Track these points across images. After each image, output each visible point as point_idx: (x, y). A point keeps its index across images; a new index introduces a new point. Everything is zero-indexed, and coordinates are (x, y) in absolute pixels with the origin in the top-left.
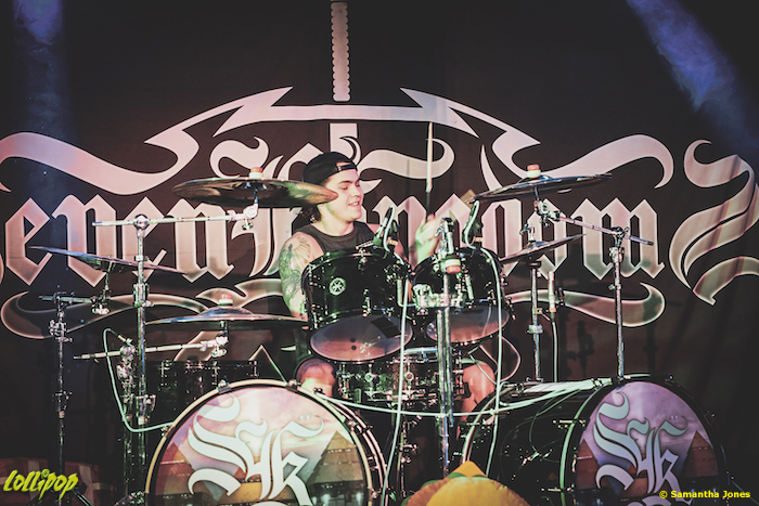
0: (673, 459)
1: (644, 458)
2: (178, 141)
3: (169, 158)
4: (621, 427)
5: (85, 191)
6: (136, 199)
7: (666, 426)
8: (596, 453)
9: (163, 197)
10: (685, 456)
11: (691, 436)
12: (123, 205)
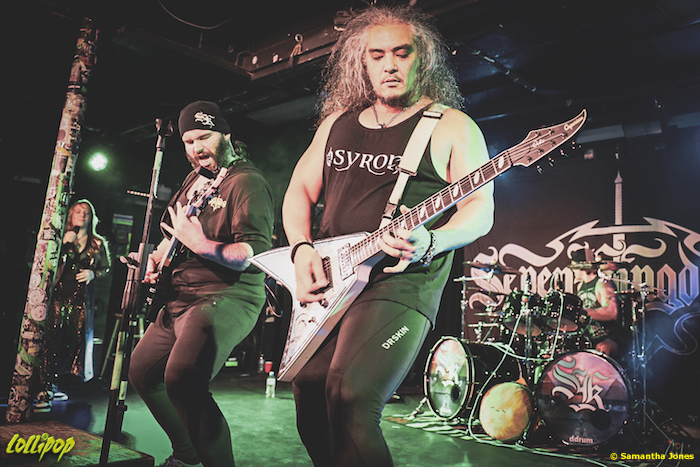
0: (600, 390)
1: (581, 386)
2: (556, 245)
3: (553, 252)
4: (570, 371)
5: (527, 265)
6: (541, 268)
7: (597, 374)
8: (553, 380)
9: (551, 267)
10: (607, 389)
11: (612, 381)
12: (538, 270)
